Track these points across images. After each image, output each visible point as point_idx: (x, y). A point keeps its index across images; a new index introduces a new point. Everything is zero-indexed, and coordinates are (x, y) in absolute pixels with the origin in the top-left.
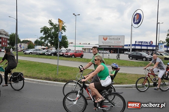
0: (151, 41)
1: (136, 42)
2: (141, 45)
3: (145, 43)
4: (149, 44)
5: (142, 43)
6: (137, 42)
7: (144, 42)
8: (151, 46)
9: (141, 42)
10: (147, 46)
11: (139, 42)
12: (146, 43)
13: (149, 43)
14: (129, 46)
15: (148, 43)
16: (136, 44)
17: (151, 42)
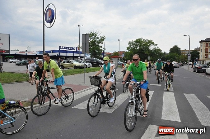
0: (77, 47)
1: (60, 47)
2: (67, 52)
4: (75, 51)
5: (67, 49)
6: (62, 48)
7: (69, 48)
8: (77, 52)
9: (67, 47)
10: (73, 52)
11: (64, 48)
12: (72, 48)
14: (52, 52)
15: (74, 49)
16: (60, 49)
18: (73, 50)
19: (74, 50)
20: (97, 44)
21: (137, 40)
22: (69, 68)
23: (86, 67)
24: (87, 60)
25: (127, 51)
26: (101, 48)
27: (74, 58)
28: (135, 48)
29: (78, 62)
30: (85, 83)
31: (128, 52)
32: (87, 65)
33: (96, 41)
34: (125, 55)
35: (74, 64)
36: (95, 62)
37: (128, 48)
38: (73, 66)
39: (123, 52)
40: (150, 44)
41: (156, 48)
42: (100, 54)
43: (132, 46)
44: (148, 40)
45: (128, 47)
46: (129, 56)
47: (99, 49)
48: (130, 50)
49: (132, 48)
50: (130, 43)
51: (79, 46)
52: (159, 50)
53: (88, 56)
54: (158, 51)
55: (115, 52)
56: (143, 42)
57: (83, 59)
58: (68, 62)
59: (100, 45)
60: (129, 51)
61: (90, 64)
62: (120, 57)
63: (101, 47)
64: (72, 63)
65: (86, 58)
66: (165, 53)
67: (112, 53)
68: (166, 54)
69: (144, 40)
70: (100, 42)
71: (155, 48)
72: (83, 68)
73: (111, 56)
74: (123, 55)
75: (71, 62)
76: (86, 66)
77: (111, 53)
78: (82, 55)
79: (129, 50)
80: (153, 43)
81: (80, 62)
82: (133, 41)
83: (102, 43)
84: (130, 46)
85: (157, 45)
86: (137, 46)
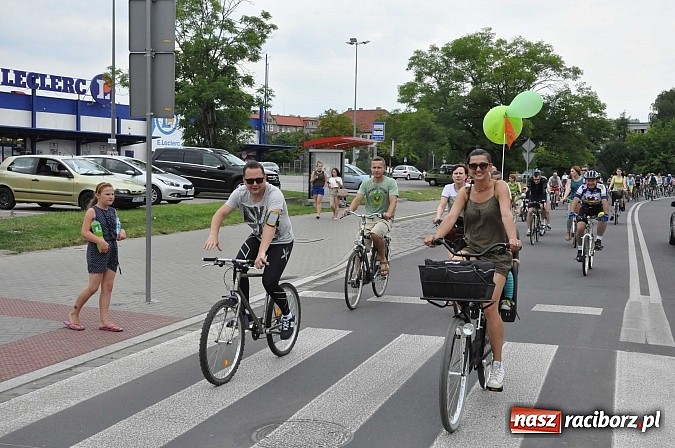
0: (99, 77)
2: (32, 104)
3: (61, 84)
4: (90, 99)
5: (34, 87)
7: (48, 82)
8: (99, 108)
9: (32, 77)
10: (75, 108)
11: (11, 77)
12: (69, 84)
13: (87, 87)
15: (82, 87)
17: (101, 83)
18: (74, 97)
19: (82, 97)
20: (224, 62)
21: (458, 43)
22: (45, 207)
23: (157, 202)
24: (162, 160)
25: (403, 108)
26: (246, 89)
27: (80, 141)
28: (445, 90)
29: (108, 168)
30: (148, 299)
31: (404, 116)
32: (163, 187)
33: (215, 43)
34: (387, 130)
35: (79, 179)
36: (210, 173)
37: (407, 92)
38: (77, 193)
39: (379, 115)
40: (537, 70)
41: (574, 92)
42: (237, 121)
43: (428, 80)
44: (527, 45)
45: (409, 84)
46: (409, 139)
47: (231, 93)
48: (416, 105)
49: (427, 89)
50: (417, 60)
51: (113, 68)
52: (592, 103)
53: (170, 136)
54: (580, 111)
55: (330, 114)
56: (499, 55)
57: (138, 149)
58: (43, 167)
59: (243, 67)
60: (414, 110)
61: (182, 182)
62: (358, 145)
63: (248, 80)
64: (70, 176)
65: (155, 146)
66: (623, 123)
67: (314, 121)
68: (632, 128)
69: (501, 42)
70: (241, 53)
71: (568, 92)
72: (135, 206)
73: (307, 138)
74: (379, 130)
75: (61, 170)
76: (154, 197)
77: (306, 120)
78: (131, 127)
79: (412, 103)
80: (555, 64)
81: (121, 169)
82: (434, 48)
83: (255, 58)
84: (419, 77)
85: (576, 72)
86: (460, 77)
